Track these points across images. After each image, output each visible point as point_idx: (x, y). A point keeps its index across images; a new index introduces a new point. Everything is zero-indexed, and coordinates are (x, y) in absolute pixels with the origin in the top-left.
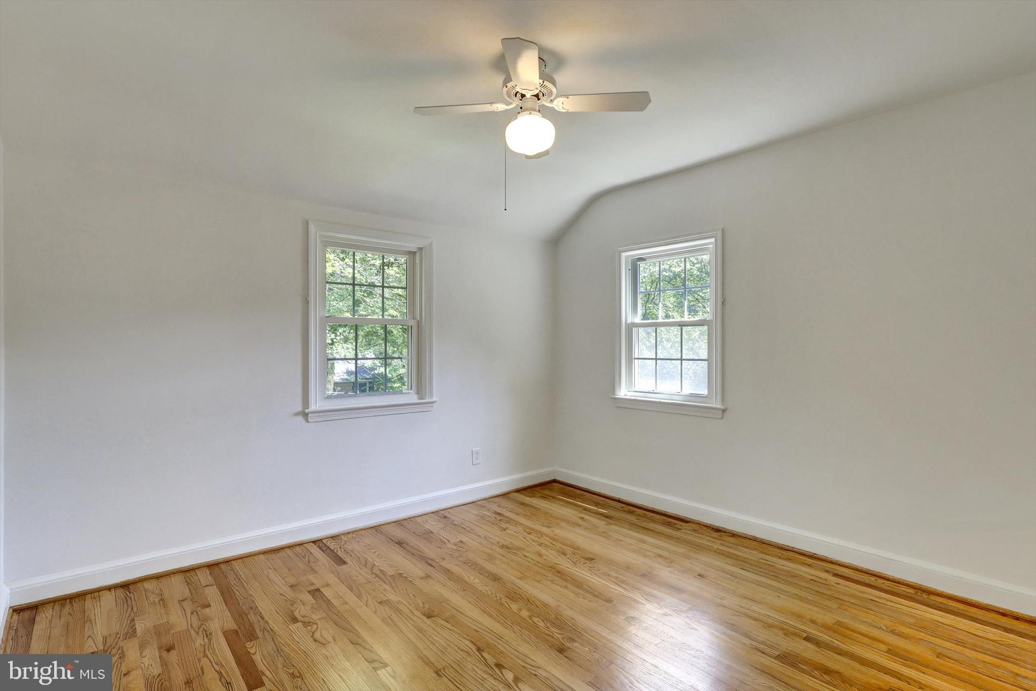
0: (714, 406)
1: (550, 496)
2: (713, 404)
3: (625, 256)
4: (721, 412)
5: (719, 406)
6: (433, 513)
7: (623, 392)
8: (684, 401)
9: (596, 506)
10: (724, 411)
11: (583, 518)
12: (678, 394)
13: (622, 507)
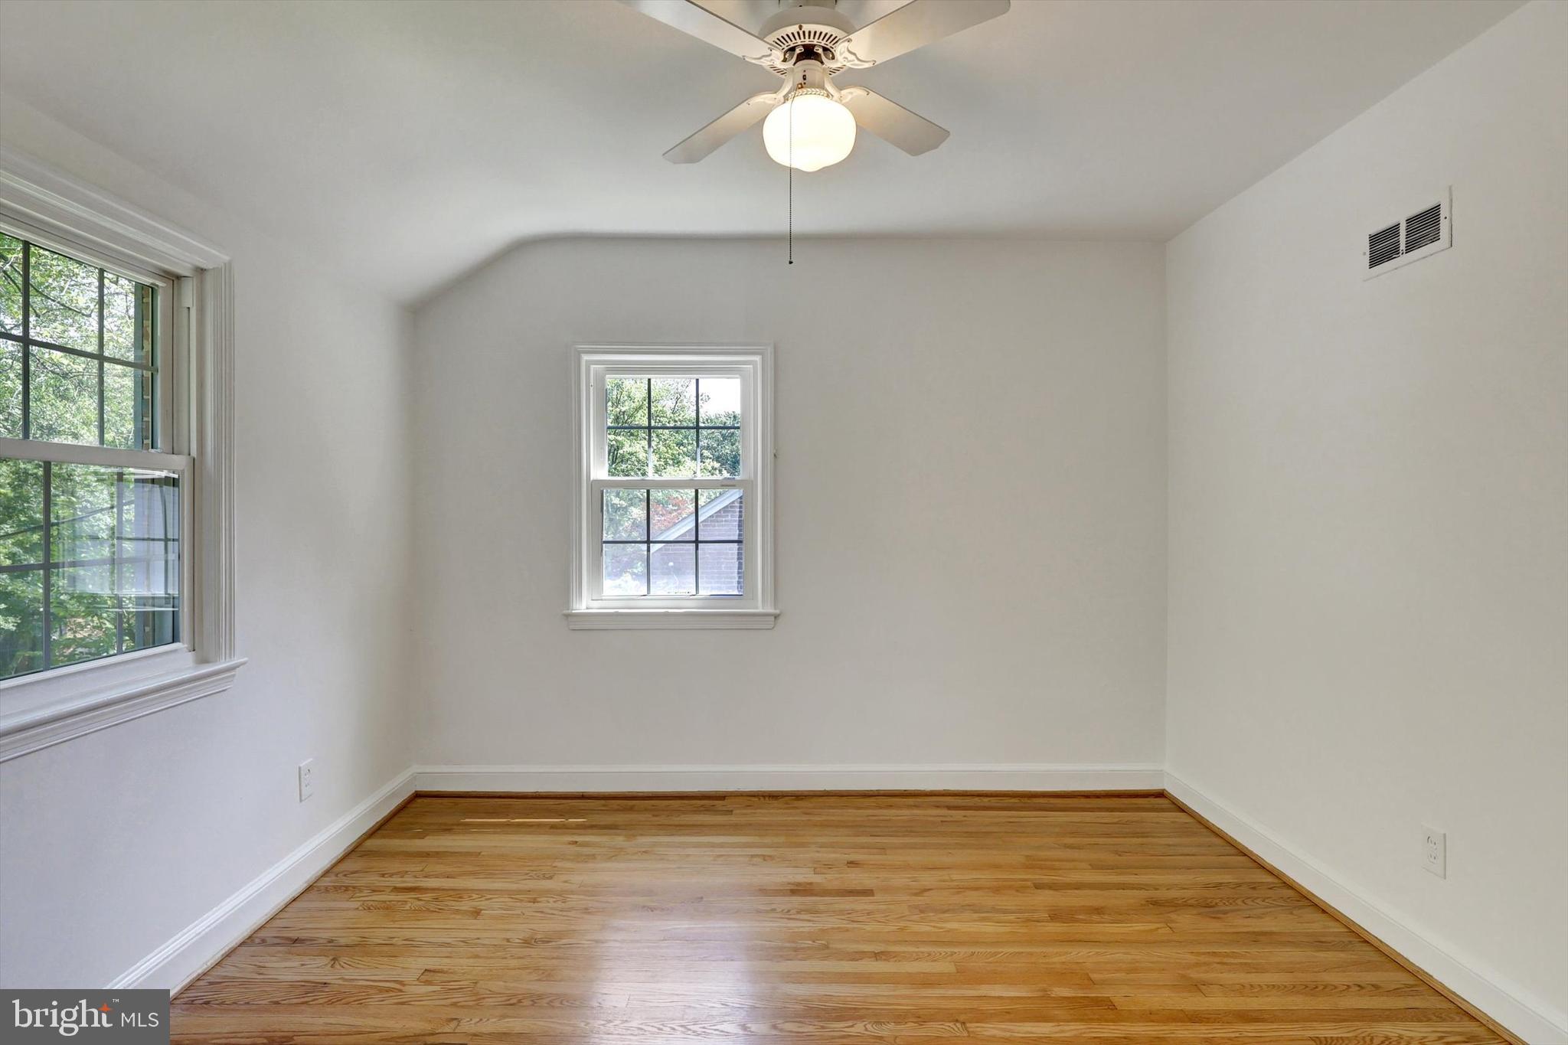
0: (760, 610)
1: (453, 825)
2: (757, 608)
3: (586, 361)
4: (773, 618)
5: (770, 610)
6: (243, 944)
7: (585, 604)
8: (699, 608)
9: (561, 816)
10: (776, 617)
11: (576, 842)
12: (690, 597)
13: (604, 806)
